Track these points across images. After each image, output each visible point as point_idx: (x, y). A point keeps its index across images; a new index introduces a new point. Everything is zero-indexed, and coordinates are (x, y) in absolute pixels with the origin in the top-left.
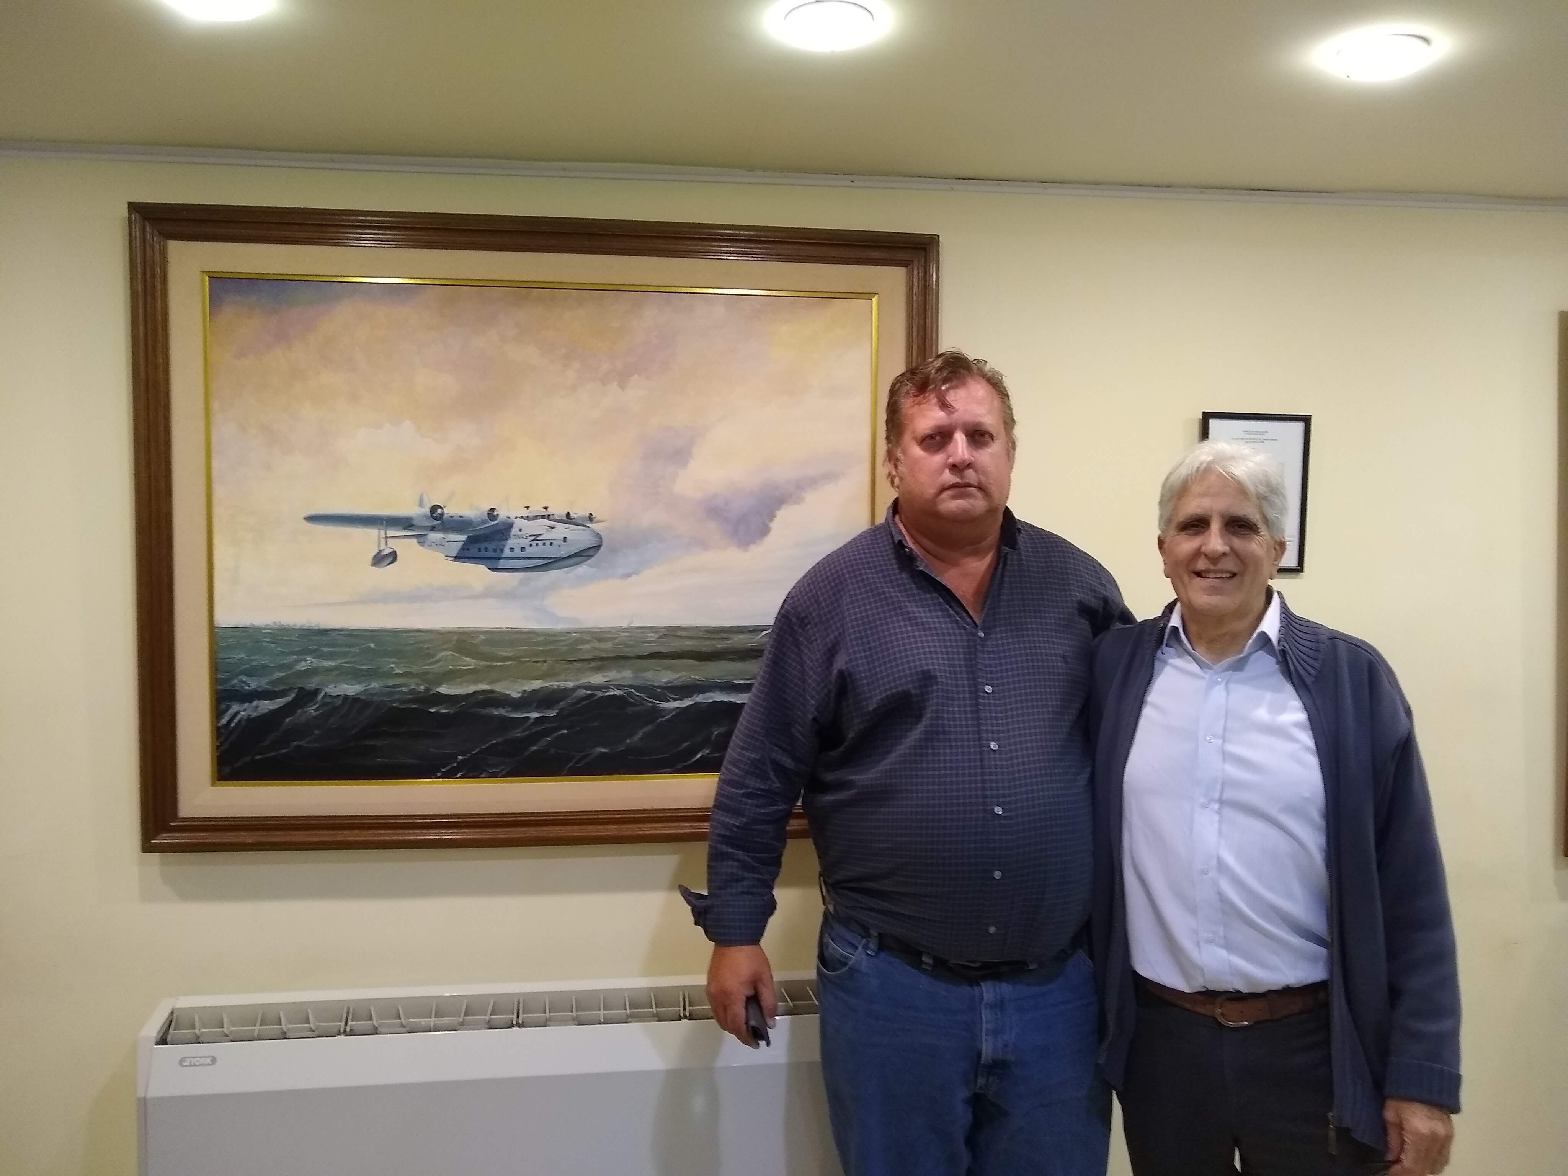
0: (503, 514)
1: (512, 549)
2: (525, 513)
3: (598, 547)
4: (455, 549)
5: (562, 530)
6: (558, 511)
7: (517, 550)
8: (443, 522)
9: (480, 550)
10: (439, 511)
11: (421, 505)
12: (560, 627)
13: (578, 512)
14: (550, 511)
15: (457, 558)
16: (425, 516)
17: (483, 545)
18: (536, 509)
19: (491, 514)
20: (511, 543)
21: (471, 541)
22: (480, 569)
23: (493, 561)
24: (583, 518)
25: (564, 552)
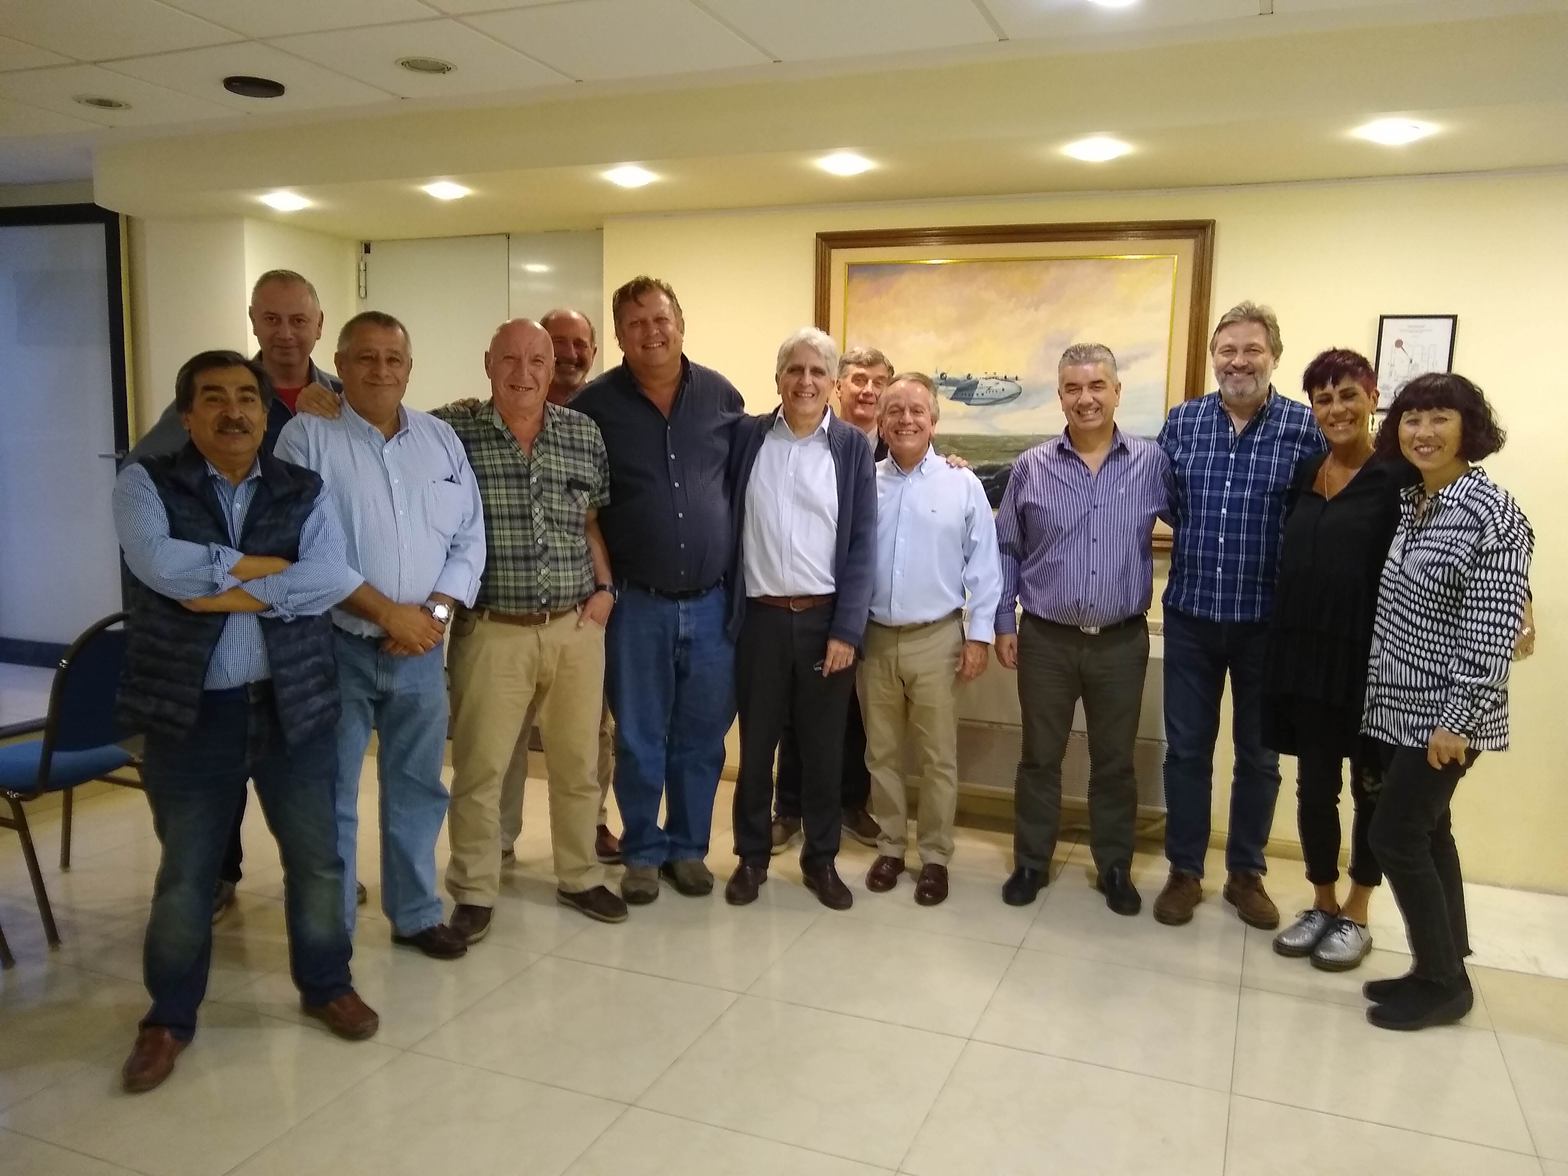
0: (974, 377)
1: (978, 395)
2: (985, 376)
3: (1020, 393)
4: (951, 394)
5: (1002, 385)
6: (1001, 375)
7: (980, 395)
8: (946, 381)
9: (962, 395)
10: (945, 375)
11: (936, 372)
12: (998, 434)
13: (1011, 375)
14: (997, 375)
15: (952, 399)
16: (938, 378)
17: (964, 392)
18: (991, 374)
19: (969, 377)
20: (977, 391)
21: (959, 390)
22: (962, 404)
23: (968, 400)
24: (1013, 379)
25: (1002, 396)
